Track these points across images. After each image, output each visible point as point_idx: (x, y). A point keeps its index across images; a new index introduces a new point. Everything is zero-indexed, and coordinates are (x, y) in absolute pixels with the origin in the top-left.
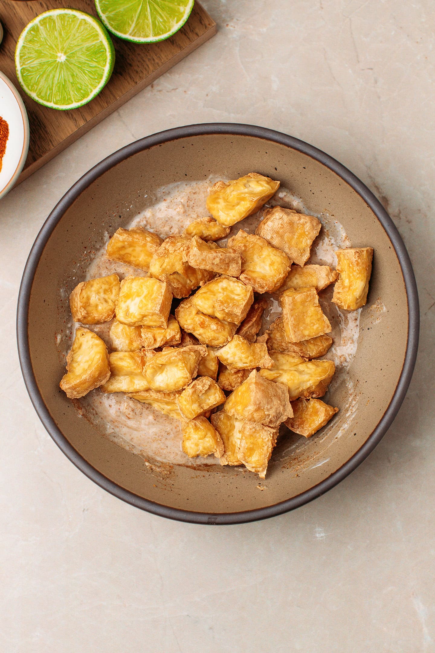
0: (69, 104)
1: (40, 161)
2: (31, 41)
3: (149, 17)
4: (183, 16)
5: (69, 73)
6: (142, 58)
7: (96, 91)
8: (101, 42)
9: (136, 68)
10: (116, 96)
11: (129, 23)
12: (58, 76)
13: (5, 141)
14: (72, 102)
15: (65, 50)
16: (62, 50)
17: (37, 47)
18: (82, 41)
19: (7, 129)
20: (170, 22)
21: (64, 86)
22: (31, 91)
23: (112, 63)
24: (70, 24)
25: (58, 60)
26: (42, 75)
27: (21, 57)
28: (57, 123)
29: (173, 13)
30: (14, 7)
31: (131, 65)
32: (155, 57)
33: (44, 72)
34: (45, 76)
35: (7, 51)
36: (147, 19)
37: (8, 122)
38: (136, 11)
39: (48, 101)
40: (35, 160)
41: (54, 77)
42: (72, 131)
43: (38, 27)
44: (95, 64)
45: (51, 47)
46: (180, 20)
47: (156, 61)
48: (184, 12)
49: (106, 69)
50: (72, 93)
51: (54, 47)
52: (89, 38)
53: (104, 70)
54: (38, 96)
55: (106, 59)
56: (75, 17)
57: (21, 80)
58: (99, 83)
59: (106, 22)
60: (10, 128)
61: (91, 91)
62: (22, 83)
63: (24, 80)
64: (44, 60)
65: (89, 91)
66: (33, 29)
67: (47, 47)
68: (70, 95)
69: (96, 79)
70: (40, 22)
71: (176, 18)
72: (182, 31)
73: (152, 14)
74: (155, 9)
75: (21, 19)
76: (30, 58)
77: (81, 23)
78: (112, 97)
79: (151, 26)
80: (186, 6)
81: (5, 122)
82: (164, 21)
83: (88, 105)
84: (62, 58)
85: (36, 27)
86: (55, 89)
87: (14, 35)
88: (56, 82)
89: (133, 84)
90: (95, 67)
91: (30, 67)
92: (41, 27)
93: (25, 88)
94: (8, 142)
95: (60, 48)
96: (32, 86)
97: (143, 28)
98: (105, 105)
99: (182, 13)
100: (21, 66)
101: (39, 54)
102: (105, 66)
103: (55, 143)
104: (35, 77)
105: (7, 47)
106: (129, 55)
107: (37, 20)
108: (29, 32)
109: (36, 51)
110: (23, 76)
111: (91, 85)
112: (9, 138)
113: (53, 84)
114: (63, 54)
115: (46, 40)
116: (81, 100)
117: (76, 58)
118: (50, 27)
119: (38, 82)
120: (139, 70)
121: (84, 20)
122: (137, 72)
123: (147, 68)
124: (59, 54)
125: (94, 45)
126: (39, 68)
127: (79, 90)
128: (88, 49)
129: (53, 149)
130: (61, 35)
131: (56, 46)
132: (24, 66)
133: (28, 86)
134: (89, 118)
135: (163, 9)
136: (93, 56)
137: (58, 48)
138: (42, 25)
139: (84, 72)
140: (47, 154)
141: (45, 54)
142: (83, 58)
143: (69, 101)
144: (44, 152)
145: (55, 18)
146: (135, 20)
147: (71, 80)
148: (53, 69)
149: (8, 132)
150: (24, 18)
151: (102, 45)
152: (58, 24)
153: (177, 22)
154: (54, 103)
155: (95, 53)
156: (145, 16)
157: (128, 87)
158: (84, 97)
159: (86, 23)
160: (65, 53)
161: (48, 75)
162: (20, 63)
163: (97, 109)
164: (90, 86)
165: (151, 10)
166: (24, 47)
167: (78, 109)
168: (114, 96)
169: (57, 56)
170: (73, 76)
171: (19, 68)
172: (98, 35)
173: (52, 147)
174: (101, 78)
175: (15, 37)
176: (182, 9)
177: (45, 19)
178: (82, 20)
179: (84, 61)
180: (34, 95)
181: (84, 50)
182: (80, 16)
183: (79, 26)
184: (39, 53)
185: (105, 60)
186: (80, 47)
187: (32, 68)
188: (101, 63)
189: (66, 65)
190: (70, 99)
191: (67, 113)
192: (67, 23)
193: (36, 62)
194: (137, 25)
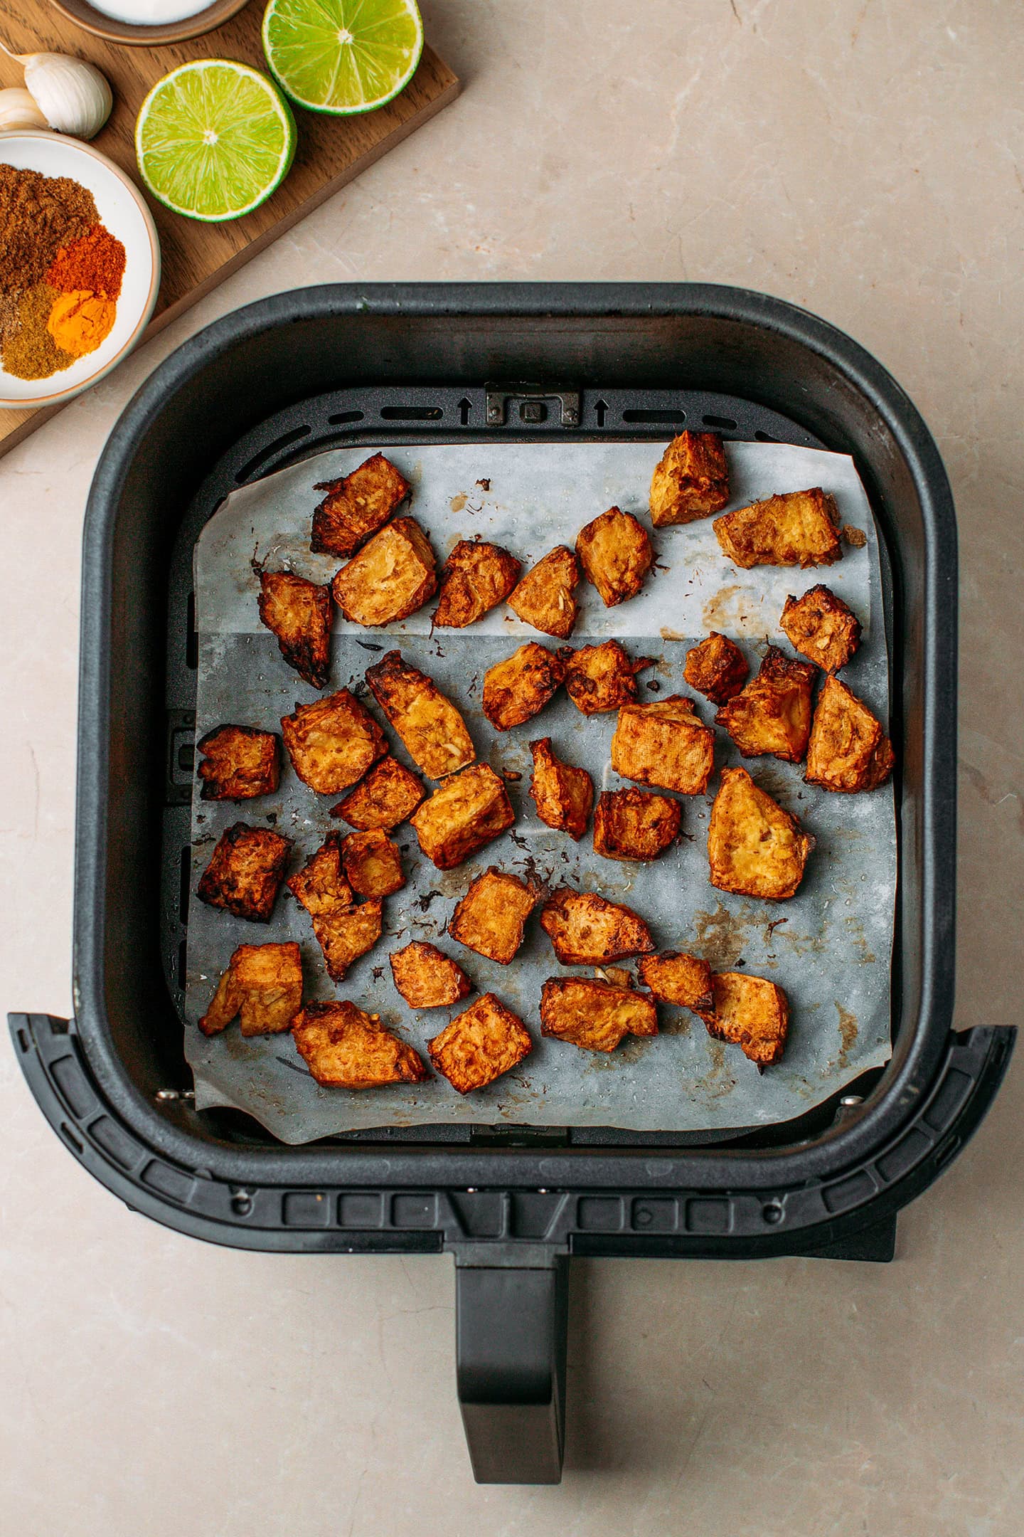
0: (221, 213)
1: (176, 306)
2: (160, 110)
3: (356, 72)
4: (409, 65)
5: (222, 163)
6: (339, 138)
7: (265, 192)
8: (275, 113)
9: (330, 154)
10: (298, 199)
11: (324, 86)
12: (206, 167)
13: (120, 275)
14: (227, 210)
15: (215, 127)
16: (212, 126)
17: (171, 119)
18: (245, 112)
19: (124, 255)
20: (389, 76)
21: (214, 183)
22: (160, 190)
23: (291, 148)
24: (226, 84)
25: (205, 141)
26: (180, 166)
27: (144, 136)
28: (203, 245)
29: (393, 61)
30: (128, 56)
31: (321, 149)
32: (360, 136)
33: (182, 162)
34: (183, 167)
35: (118, 128)
36: (353, 75)
37: (124, 244)
38: (333, 64)
39: (188, 207)
40: (168, 305)
41: (198, 168)
42: (228, 257)
43: (172, 89)
44: (263, 149)
45: (194, 120)
46: (405, 71)
47: (363, 141)
48: (410, 57)
49: (282, 157)
50: (227, 195)
51: (199, 120)
52: (256, 107)
53: (279, 159)
54: (171, 199)
55: (283, 141)
56: (233, 72)
57: (144, 172)
58: (271, 179)
59: (288, 88)
60: (127, 252)
61: (258, 192)
62: (146, 178)
63: (149, 174)
64: (183, 141)
65: (255, 191)
66: (164, 91)
67: (188, 120)
68: (223, 198)
69: (265, 173)
70: (176, 79)
71: (398, 70)
72: (405, 93)
73: (359, 67)
74: (363, 57)
75: (141, 77)
76: (158, 138)
77: (243, 81)
78: (292, 201)
79: (360, 87)
80: (412, 47)
81: (119, 243)
82: (380, 76)
83: (253, 215)
84: (212, 138)
85: (169, 88)
86: (199, 188)
87: (129, 103)
88: (201, 177)
89: (326, 179)
90: (265, 154)
91: (161, 153)
92: (178, 89)
93: (151, 186)
94: (124, 276)
95: (208, 120)
96: (162, 184)
97: (348, 92)
98: (281, 215)
99: (407, 60)
100: (144, 151)
101: (174, 132)
102: (280, 151)
103: (201, 277)
104: (167, 169)
105: (119, 122)
106: (318, 133)
107: (171, 78)
108: (158, 96)
109: (170, 127)
110: (146, 167)
111: (258, 182)
112: (126, 269)
113: (196, 180)
114: (212, 133)
115: (186, 108)
116: (242, 206)
117: (234, 138)
118: (192, 88)
119: (172, 175)
120: (334, 157)
121: (249, 77)
122: (331, 160)
123: (348, 154)
124: (207, 133)
125: (264, 119)
126: (173, 153)
127: (238, 190)
128: (253, 125)
129: (197, 288)
130: (209, 100)
131: (202, 120)
132: (149, 151)
133: (155, 184)
134: (255, 236)
135: (376, 56)
136: (262, 136)
137: (205, 123)
138: (179, 85)
139: (247, 161)
140: (187, 295)
141: (184, 132)
142: (246, 140)
143: (222, 208)
144: (183, 292)
145: (201, 74)
146: (333, 79)
147: (226, 174)
148: (197, 156)
149: (124, 260)
150: (147, 76)
151: (276, 118)
152: (206, 83)
153: (401, 75)
154: (198, 211)
155: (265, 131)
156: (349, 71)
157: (318, 182)
158: (246, 202)
159: (251, 82)
160: (217, 131)
161: (189, 166)
162: (143, 145)
163: (268, 222)
164: (256, 185)
165: (357, 61)
166: (149, 119)
167: (235, 221)
168: (295, 199)
169: (203, 135)
170: (228, 167)
171: (140, 154)
172: (270, 102)
173: (196, 284)
174: (275, 171)
175: (131, 107)
176: (406, 52)
177: (184, 75)
178: (245, 77)
179: (247, 143)
180: (164, 198)
181: (247, 126)
182: (241, 70)
183: (240, 86)
184: (173, 128)
185: (281, 143)
186: (240, 121)
187: (164, 154)
188: (275, 146)
189: (218, 150)
190: (223, 205)
191: (219, 227)
192: (221, 84)
193: (170, 143)
194: (337, 86)
